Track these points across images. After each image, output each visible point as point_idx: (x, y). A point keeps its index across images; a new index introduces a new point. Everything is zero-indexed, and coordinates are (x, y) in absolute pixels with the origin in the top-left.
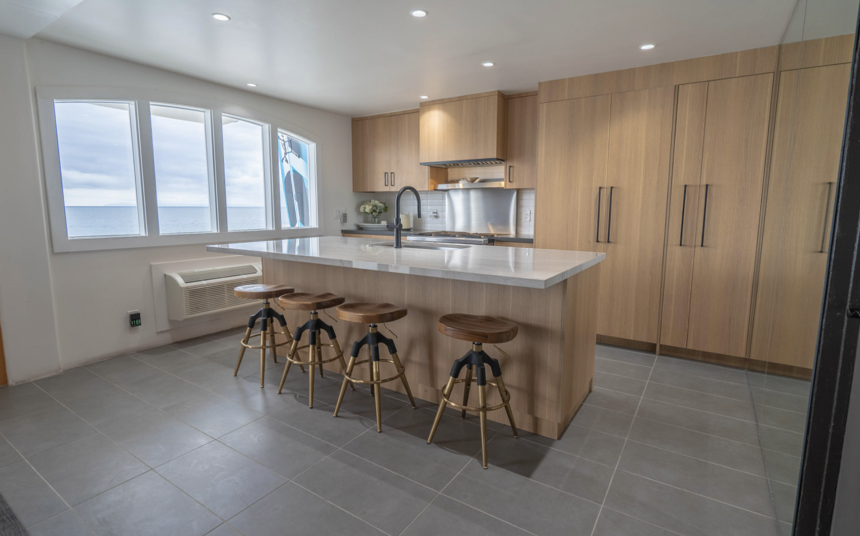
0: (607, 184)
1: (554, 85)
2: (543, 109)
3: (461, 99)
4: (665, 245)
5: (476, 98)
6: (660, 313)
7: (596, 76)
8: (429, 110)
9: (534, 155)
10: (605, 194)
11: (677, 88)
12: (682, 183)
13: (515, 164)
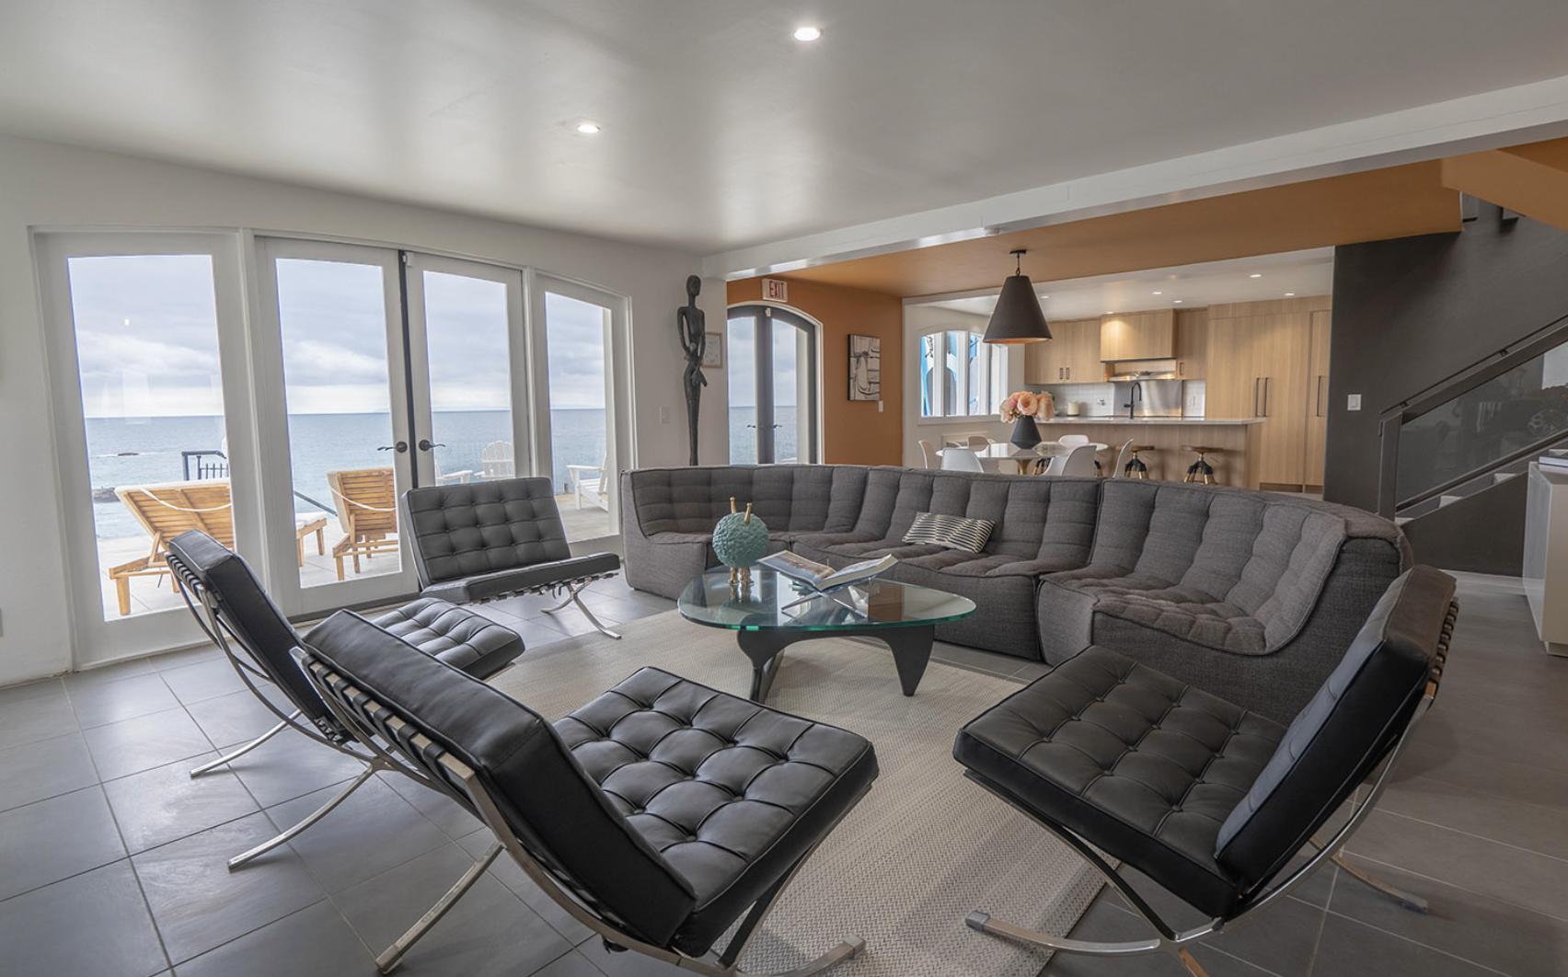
0: (1263, 376)
1: (1221, 307)
2: (1212, 325)
3: (1140, 313)
4: (1307, 416)
5: (1153, 314)
6: (1305, 463)
7: (1253, 303)
8: (1110, 320)
9: (1202, 355)
10: (1262, 383)
11: (1312, 314)
12: (1318, 375)
13: (1185, 361)
